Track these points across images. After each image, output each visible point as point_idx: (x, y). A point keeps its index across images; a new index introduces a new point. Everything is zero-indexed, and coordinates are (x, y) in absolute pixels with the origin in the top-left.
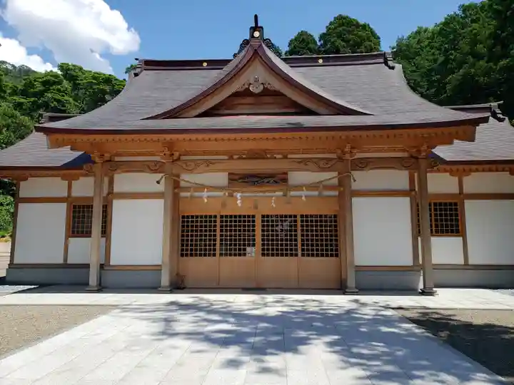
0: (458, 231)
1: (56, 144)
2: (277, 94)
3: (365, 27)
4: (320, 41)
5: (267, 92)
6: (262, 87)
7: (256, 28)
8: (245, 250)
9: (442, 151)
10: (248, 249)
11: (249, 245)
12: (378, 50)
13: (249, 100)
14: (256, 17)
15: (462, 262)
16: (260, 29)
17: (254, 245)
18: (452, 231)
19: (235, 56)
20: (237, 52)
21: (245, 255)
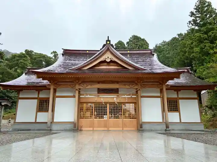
0: (177, 110)
1: (39, 77)
2: (115, 62)
3: (143, 40)
4: (127, 45)
5: (112, 61)
6: (110, 60)
7: (108, 40)
8: (103, 116)
9: (171, 82)
10: (104, 116)
11: (105, 115)
12: (148, 49)
13: (106, 64)
14: (108, 37)
15: (179, 121)
16: (110, 41)
17: (106, 115)
18: (175, 111)
19: (101, 49)
20: (101, 48)
21: (103, 118)
